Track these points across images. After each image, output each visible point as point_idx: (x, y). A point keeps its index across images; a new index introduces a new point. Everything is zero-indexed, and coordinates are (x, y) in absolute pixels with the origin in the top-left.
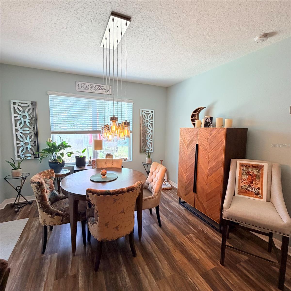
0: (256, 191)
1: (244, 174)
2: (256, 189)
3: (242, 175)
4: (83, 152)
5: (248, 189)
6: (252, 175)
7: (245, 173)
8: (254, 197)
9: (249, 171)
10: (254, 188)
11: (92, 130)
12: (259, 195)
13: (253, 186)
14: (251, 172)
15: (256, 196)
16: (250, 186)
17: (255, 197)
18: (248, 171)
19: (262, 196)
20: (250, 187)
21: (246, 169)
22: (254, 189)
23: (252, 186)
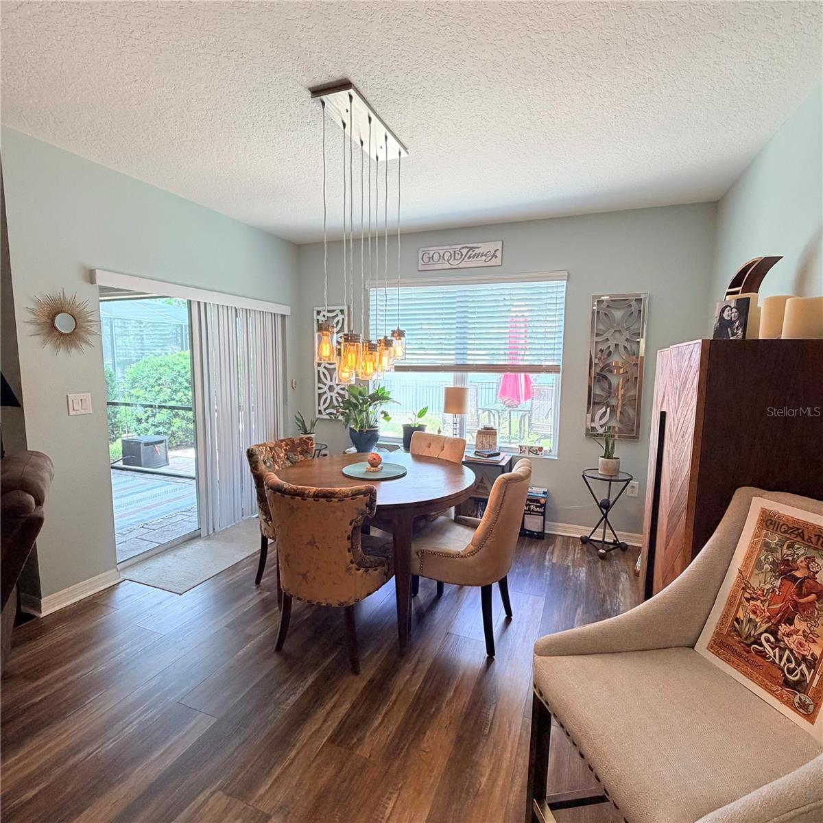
0: (795, 669)
1: (767, 566)
2: (796, 659)
3: (756, 572)
4: (420, 415)
5: (761, 645)
6: (803, 582)
7: (773, 563)
8: (772, 692)
9: (794, 561)
10: (791, 651)
11: (453, 362)
12: (804, 697)
13: (791, 642)
14: (804, 564)
15: (785, 691)
16: (774, 633)
17: (780, 697)
18: (790, 558)
19: (817, 706)
20: (772, 639)
21: (782, 546)
22: (787, 652)
23: (786, 639)
